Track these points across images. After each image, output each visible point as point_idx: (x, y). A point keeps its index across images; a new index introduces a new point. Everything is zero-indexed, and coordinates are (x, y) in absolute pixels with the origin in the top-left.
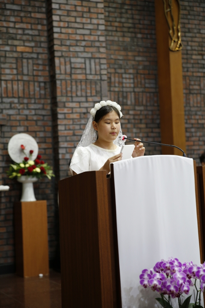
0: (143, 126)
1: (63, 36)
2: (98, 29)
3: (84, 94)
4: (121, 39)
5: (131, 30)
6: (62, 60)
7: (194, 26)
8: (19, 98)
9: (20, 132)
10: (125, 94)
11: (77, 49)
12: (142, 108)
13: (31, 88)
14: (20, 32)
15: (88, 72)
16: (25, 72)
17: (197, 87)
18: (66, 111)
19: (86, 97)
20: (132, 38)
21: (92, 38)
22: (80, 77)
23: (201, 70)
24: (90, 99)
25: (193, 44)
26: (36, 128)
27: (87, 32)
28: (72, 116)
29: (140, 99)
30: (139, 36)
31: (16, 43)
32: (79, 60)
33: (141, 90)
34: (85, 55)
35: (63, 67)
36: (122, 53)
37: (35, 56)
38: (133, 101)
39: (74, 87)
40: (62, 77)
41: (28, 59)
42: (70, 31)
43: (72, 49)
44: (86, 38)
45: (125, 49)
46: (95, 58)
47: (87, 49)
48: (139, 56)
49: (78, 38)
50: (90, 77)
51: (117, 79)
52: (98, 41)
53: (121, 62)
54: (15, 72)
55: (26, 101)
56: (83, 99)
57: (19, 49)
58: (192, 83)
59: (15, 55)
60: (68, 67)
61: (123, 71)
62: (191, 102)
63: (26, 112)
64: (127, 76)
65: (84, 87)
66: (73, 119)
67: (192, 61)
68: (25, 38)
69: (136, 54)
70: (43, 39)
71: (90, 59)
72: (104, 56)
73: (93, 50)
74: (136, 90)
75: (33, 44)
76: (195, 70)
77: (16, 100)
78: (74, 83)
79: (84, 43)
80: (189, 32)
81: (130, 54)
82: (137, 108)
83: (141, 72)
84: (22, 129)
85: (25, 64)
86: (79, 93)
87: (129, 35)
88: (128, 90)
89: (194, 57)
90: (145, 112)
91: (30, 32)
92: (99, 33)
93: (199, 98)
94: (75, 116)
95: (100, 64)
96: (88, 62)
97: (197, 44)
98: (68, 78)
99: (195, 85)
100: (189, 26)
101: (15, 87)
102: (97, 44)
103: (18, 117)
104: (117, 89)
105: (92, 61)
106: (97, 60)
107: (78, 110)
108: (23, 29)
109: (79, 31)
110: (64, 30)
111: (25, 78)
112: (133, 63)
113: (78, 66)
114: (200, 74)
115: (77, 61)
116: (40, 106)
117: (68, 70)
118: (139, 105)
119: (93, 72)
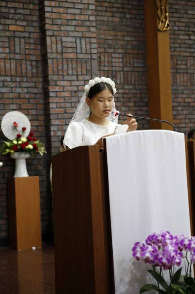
0: (131, 104)
1: (54, 16)
2: (88, 9)
3: (75, 73)
4: (110, 19)
5: (120, 10)
6: (53, 39)
7: (181, 7)
8: (11, 76)
9: (13, 110)
10: (114, 74)
11: (68, 28)
12: (131, 87)
13: (24, 66)
14: (12, 11)
15: (79, 51)
16: (18, 50)
17: (184, 67)
18: (57, 89)
19: (77, 75)
20: (121, 18)
21: (83, 17)
22: (71, 56)
23: (187, 50)
24: (81, 78)
25: (181, 24)
26: (29, 106)
27: (78, 12)
28: (63, 94)
29: (129, 78)
30: (128, 16)
31: (8, 22)
32: (70, 39)
33: (130, 69)
34: (76, 34)
35: (54, 46)
36: (112, 33)
37: (27, 35)
38: (122, 80)
39: (65, 66)
40: (53, 56)
41: (20, 37)
42: (61, 10)
43: (63, 28)
44: (77, 17)
45: (115, 29)
46: (85, 38)
47: (77, 29)
48: (128, 36)
49: (69, 17)
50: (81, 56)
51: (106, 59)
52: (89, 20)
53: (110, 42)
54: (7, 50)
55: (18, 79)
56: (74, 78)
57: (12, 28)
58: (179, 62)
59: (7, 34)
60: (59, 46)
61: (112, 50)
62: (178, 81)
63: (19, 90)
64: (117, 56)
65: (74, 66)
66: (64, 97)
67: (179, 41)
68: (17, 17)
69: (125, 34)
70: (34, 18)
71: (81, 38)
72: (94, 35)
73: (84, 29)
74: (125, 69)
75: (25, 23)
76: (182, 50)
77: (9, 79)
78: (65, 62)
79: (74, 23)
80: (177, 13)
81: (119, 34)
82: (126, 87)
83: (130, 51)
84: (14, 107)
85: (17, 43)
86: (70, 72)
87: (119, 15)
88: (117, 69)
89: (181, 37)
90: (134, 91)
91: (22, 11)
92: (89, 12)
93: (185, 77)
94: (66, 94)
95: (91, 43)
96: (78, 41)
97: (184, 24)
98: (59, 56)
99: (182, 64)
100: (177, 7)
101: (8, 65)
102: (88, 24)
103: (11, 96)
104: (106, 69)
105: (83, 40)
106: (88, 40)
107: (70, 88)
108: (15, 8)
109: (70, 11)
110: (55, 10)
111: (18, 57)
112: (122, 42)
113: (69, 45)
114: (186, 54)
115: (68, 40)
116: (32, 84)
117: (60, 50)
118: (128, 84)
119: (84, 51)
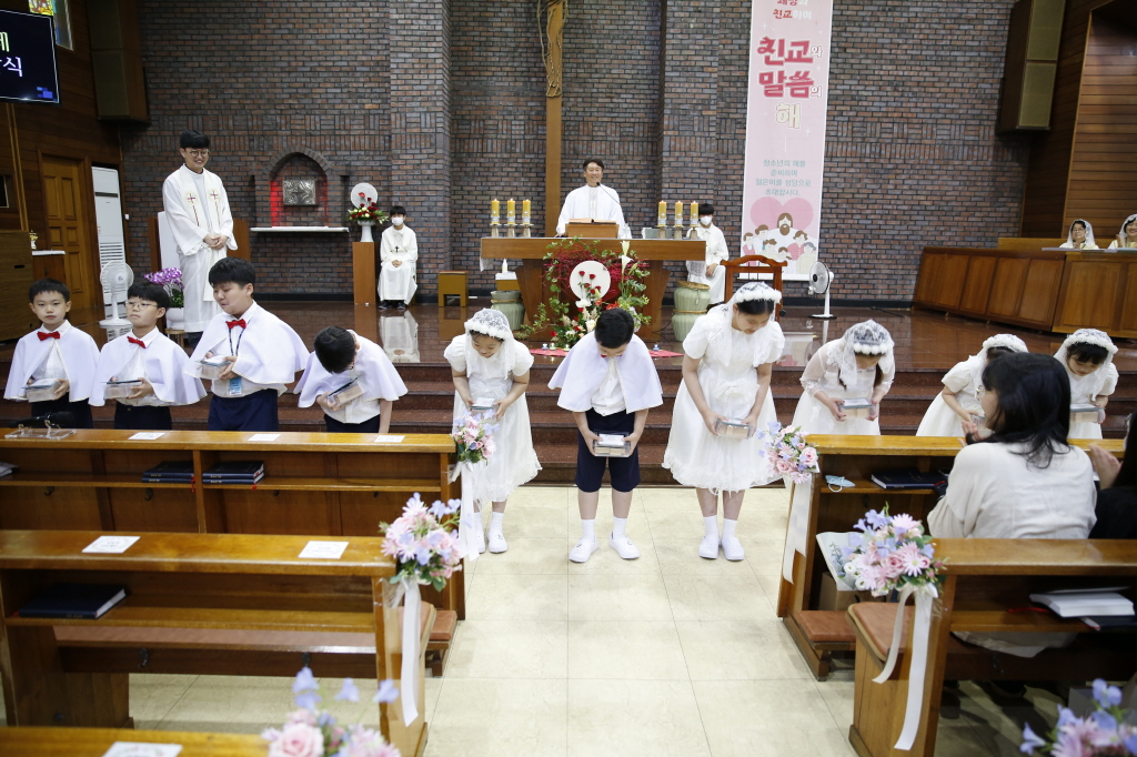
0: (533, 175)
1: (400, 93)
2: (435, 84)
3: (418, 146)
5: (525, 74)
6: (398, 115)
7: (603, 66)
8: (365, 150)
9: (366, 181)
10: (513, 142)
11: (413, 104)
12: (533, 156)
13: (377, 141)
14: (368, 91)
15: (423, 125)
16: (372, 127)
17: (603, 134)
18: (400, 162)
19: (421, 149)
20: (525, 82)
21: (429, 93)
22: (415, 130)
23: (608, 115)
24: (424, 151)
25: (600, 86)
26: (381, 178)
27: (425, 87)
28: (405, 167)
29: (531, 147)
30: (534, 79)
31: (364, 101)
32: (414, 115)
33: (532, 137)
34: (421, 110)
35: (398, 122)
36: (513, 98)
37: (381, 112)
38: (523, 149)
39: (408, 141)
40: (398, 131)
41: (374, 115)
42: (407, 88)
43: (408, 105)
44: (423, 93)
45: (517, 95)
46: (431, 112)
47: (423, 104)
48: (532, 101)
49: (415, 93)
50: (426, 130)
52: (435, 95)
53: (510, 108)
54: (362, 127)
55: (371, 153)
56: (418, 151)
57: (367, 106)
58: (596, 129)
59: (363, 112)
60: (404, 121)
61: (512, 117)
63: (372, 163)
64: (517, 123)
65: (418, 140)
66: (406, 170)
67: (597, 105)
68: (372, 96)
69: (529, 99)
71: (425, 113)
72: (441, 109)
73: (430, 104)
74: (526, 137)
75: (380, 101)
76: (600, 114)
77: (363, 153)
78: (408, 137)
79: (420, 99)
80: (596, 73)
81: (522, 99)
82: (527, 156)
83: (534, 118)
84: (367, 178)
85: (372, 120)
86: (413, 146)
87: (522, 79)
88: (517, 137)
89: (600, 100)
90: (536, 161)
91: (378, 90)
92: (436, 88)
93: (603, 146)
94: (409, 167)
95: (436, 117)
96: (423, 116)
97: (605, 86)
98: (403, 132)
99: (599, 131)
100: (597, 66)
101: (362, 141)
102: (434, 98)
103: (364, 168)
104: (504, 137)
105: (428, 115)
106: (433, 114)
107: (412, 162)
108: (371, 88)
109: (415, 88)
110: (400, 88)
111: (372, 133)
112: (525, 108)
113: (413, 120)
114: (606, 119)
115: (413, 116)
116: (385, 158)
117: (403, 125)
118: (529, 153)
119: (428, 125)
